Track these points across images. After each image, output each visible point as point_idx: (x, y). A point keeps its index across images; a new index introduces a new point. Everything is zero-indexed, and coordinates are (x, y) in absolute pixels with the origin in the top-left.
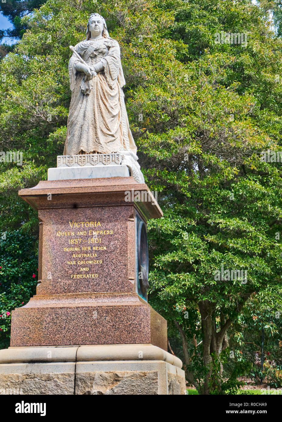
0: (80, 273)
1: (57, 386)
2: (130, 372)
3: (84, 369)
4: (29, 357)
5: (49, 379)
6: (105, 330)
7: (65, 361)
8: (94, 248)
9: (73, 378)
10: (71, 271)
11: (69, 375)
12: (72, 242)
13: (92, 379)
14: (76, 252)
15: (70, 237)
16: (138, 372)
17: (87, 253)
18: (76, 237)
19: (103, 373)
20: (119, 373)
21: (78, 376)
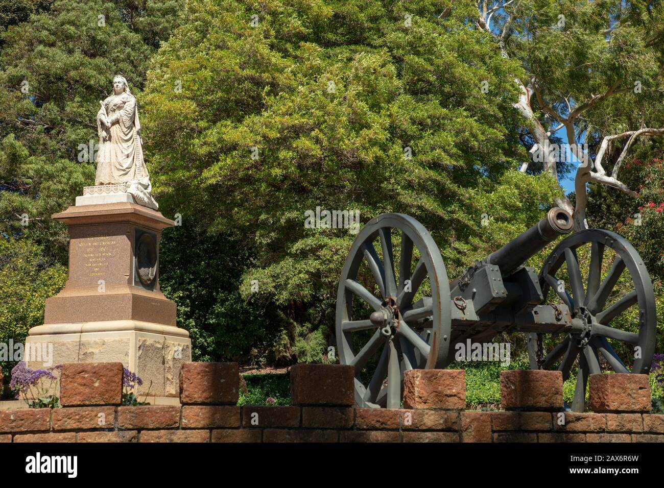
0: (94, 272)
1: (68, 349)
2: (112, 339)
3: (85, 337)
4: (52, 331)
5: (63, 344)
6: (104, 311)
7: (75, 332)
8: (103, 254)
9: (78, 344)
10: (88, 271)
11: (76, 342)
12: (89, 250)
13: (89, 344)
14: (92, 258)
15: (88, 247)
16: (117, 339)
17: (98, 258)
18: (92, 246)
19: (97, 340)
20: (106, 339)
21: (81, 342)
